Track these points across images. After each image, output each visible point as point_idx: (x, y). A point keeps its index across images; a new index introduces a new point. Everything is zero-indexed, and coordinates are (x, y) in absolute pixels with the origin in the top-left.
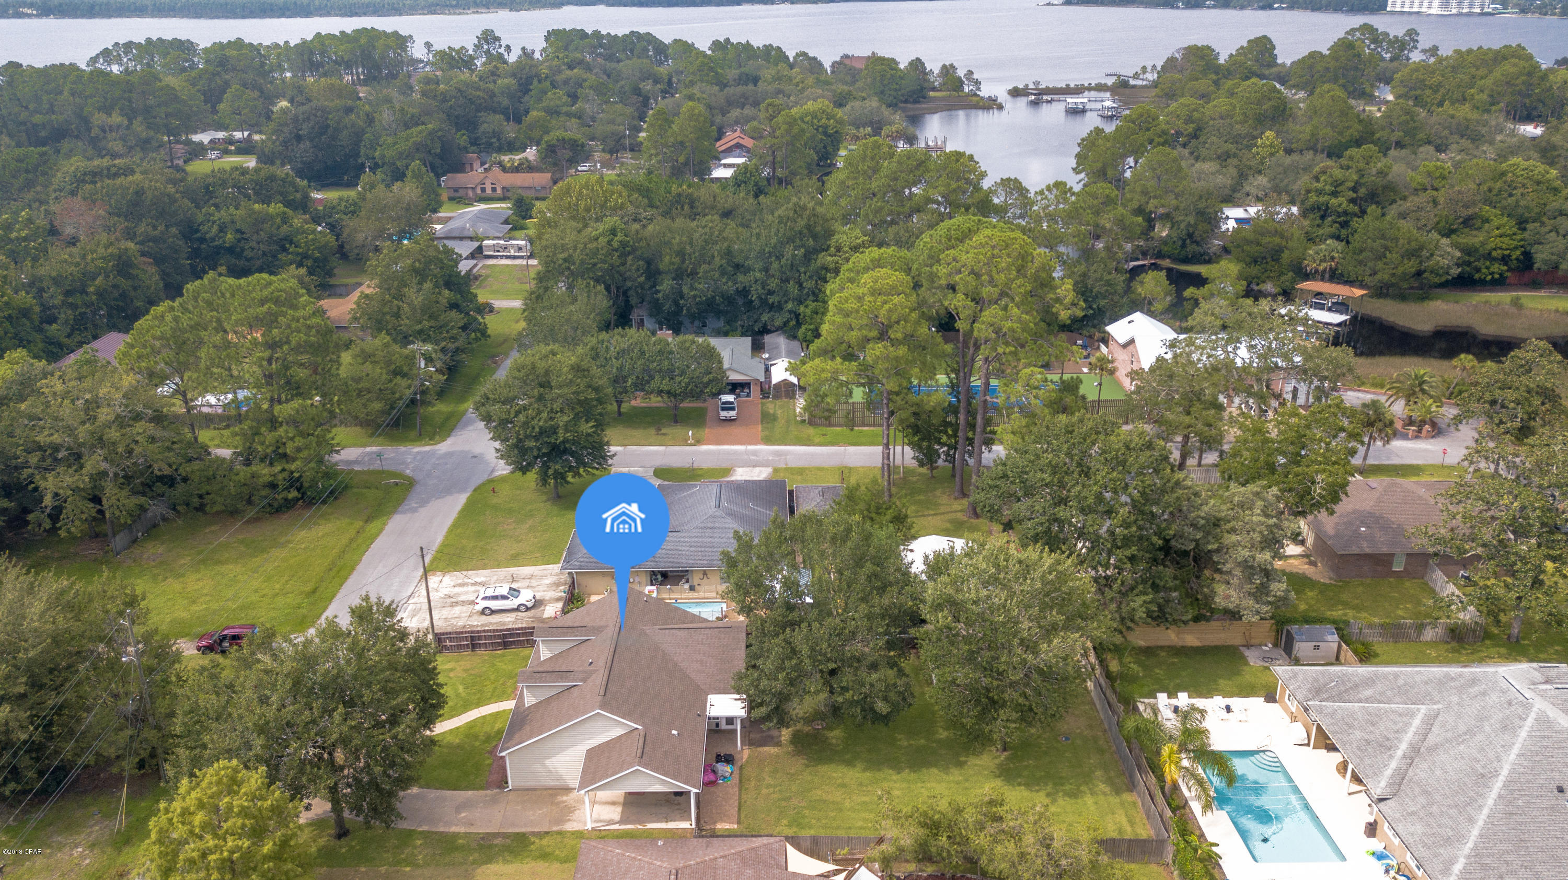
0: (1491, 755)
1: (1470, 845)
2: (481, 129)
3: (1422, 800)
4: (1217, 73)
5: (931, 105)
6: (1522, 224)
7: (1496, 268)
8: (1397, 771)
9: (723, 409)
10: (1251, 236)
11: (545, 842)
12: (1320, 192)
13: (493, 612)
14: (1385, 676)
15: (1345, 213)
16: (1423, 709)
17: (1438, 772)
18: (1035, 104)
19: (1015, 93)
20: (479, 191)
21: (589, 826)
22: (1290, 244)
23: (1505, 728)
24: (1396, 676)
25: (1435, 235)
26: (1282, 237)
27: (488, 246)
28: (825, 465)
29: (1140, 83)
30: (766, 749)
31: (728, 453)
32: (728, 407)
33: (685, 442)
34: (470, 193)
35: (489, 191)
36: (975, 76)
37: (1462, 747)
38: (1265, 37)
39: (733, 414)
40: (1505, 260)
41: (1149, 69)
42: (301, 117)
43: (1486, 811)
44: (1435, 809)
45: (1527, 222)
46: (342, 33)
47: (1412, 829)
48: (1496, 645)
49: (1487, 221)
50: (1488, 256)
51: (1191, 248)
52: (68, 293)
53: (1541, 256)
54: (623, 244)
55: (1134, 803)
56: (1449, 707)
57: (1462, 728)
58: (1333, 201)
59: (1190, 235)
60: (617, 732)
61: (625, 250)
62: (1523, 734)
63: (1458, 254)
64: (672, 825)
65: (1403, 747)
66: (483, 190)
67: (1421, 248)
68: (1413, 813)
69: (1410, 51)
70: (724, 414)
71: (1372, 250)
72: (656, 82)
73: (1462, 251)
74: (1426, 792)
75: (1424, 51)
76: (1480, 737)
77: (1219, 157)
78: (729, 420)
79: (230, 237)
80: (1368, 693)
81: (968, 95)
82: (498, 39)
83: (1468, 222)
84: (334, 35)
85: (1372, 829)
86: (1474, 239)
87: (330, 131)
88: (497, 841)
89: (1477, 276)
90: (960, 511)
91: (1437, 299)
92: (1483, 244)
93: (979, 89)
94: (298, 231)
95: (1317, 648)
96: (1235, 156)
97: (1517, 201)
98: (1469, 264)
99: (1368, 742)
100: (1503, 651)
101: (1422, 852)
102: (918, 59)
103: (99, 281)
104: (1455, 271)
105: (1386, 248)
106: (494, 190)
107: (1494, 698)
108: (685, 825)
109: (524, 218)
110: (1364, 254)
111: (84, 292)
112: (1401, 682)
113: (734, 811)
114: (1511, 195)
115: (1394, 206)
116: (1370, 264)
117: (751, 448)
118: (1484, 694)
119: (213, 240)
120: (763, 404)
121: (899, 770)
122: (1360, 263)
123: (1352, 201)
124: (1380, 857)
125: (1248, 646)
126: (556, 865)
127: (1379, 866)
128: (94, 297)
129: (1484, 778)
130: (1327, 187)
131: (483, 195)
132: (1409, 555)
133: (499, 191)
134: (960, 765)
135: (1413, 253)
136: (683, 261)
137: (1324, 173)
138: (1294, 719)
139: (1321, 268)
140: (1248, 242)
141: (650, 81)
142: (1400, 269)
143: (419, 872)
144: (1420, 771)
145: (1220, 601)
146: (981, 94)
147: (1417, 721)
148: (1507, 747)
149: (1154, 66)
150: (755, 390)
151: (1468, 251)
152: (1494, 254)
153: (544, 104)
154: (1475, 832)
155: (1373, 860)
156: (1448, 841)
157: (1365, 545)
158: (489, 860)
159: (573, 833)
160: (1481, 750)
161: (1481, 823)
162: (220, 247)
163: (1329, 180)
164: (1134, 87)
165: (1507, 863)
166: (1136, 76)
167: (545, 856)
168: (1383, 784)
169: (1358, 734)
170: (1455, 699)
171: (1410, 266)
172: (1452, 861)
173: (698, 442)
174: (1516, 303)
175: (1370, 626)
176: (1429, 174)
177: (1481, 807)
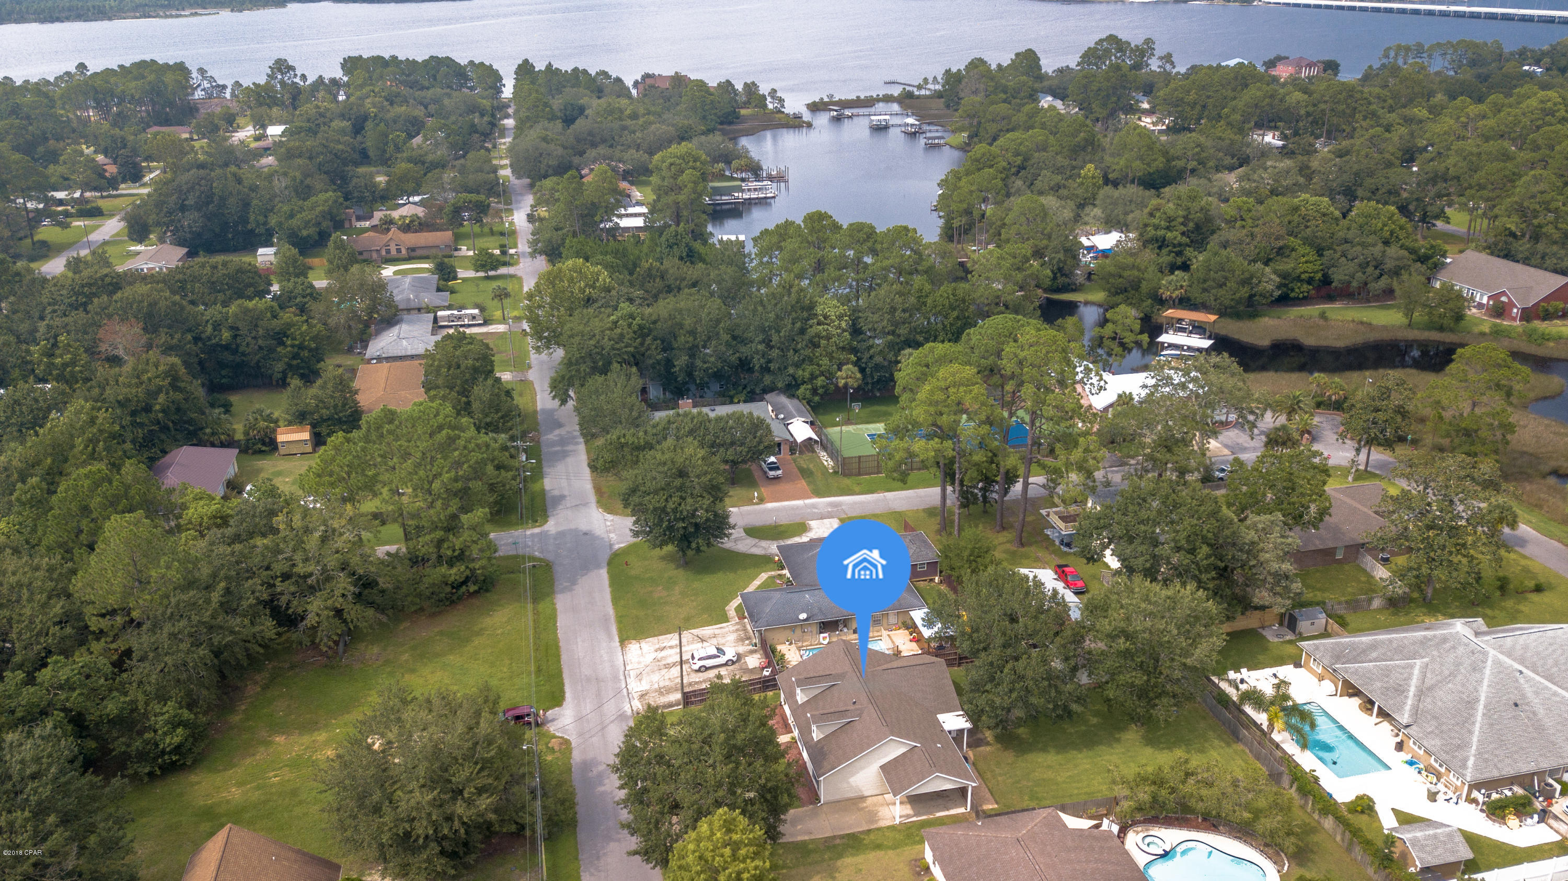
0: (1471, 688)
1: (1474, 747)
2: (353, 183)
3: (1434, 723)
4: (1006, 93)
5: (746, 125)
6: (1320, 252)
7: (1305, 287)
8: (1413, 705)
9: (771, 469)
10: (1112, 269)
11: (872, 837)
12: (1156, 228)
13: (707, 669)
14: (1383, 642)
15: (1180, 245)
16: (1418, 662)
17: (1440, 704)
18: (838, 119)
19: (815, 107)
20: (384, 253)
21: (897, 821)
22: (1146, 275)
23: (1474, 669)
24: (1390, 641)
25: (1259, 265)
26: (1139, 270)
27: (443, 317)
28: (878, 512)
29: (923, 92)
30: (982, 748)
31: (793, 508)
32: (773, 467)
33: (750, 502)
34: (375, 255)
35: (394, 252)
36: (779, 94)
37: (1450, 685)
38: (1030, 50)
39: (780, 472)
40: (1310, 281)
41: (930, 80)
42: (184, 188)
43: (1478, 725)
44: (1444, 727)
45: (1323, 250)
46: (121, 67)
47: (1433, 743)
48: (1418, 607)
49: (1293, 250)
50: (1299, 279)
51: (1061, 280)
52: (133, 414)
53: (1338, 276)
54: (641, 327)
55: (1243, 751)
56: (1433, 659)
57: (1447, 672)
58: (1169, 235)
59: (1060, 269)
60: (902, 750)
61: (642, 332)
62: (1487, 672)
63: (1278, 279)
64: (953, 812)
65: (1412, 690)
66: (388, 251)
67: (1251, 277)
68: (1432, 732)
69: (1149, 58)
70: (772, 474)
71: (1214, 280)
72: (482, 115)
73: (1279, 276)
74: (1435, 718)
75: (1161, 58)
76: (1460, 677)
77: (1052, 189)
78: (777, 478)
79: (226, 335)
80: (1374, 655)
81: (772, 112)
82: (292, 68)
83: (1280, 251)
84: (112, 70)
85: (1400, 747)
86: (1287, 265)
87: (216, 199)
88: (838, 841)
89: (1292, 295)
90: (1008, 542)
91: (1265, 315)
92: (1294, 269)
93: (783, 106)
94: (290, 325)
95: (1313, 624)
96: (1065, 187)
97: (1313, 232)
98: (1285, 285)
99: (1387, 689)
100: (1424, 610)
101: (1444, 756)
102: (728, 82)
103: (161, 398)
104: (1277, 293)
105: (1226, 278)
106: (399, 251)
107: (1461, 650)
108: (962, 810)
109: (448, 280)
110: (1208, 283)
111: (148, 409)
112: (1395, 645)
113: (988, 795)
114: (1307, 227)
115: (1215, 236)
116: (1214, 291)
117: (808, 501)
118: (1454, 648)
119: (209, 339)
120: (795, 461)
121: (1080, 751)
122: (1205, 290)
123: (1183, 234)
124: (1411, 763)
125: (1263, 628)
126: (890, 852)
127: (1412, 771)
128: (160, 415)
129: (1471, 704)
130: (1163, 223)
131: (388, 257)
132: (1346, 547)
133: (404, 251)
134: (1118, 740)
135: (1245, 282)
136: (695, 339)
137: (1158, 210)
138: (1321, 678)
139: (1174, 295)
140: (1111, 275)
141: (477, 114)
142: (1238, 295)
143: (794, 872)
144: (1427, 703)
145: (1256, 600)
146: (786, 111)
147: (1416, 672)
148: (1480, 682)
149: (935, 78)
150: (785, 449)
151: (1284, 276)
152: (1303, 276)
153: (405, 155)
154: (1475, 739)
155: (1407, 766)
156: (1459, 747)
157: (1317, 542)
158: (840, 856)
159: (888, 828)
160: (1463, 685)
161: (1477, 733)
162: (217, 345)
163: (1164, 216)
164: (919, 97)
165: (1496, 756)
166: (919, 87)
167: (878, 847)
168: (1406, 716)
169: (1379, 684)
170: (1435, 653)
171: (1244, 292)
172: (1466, 760)
173: (761, 500)
174: (1323, 316)
175: (1340, 603)
176: (1240, 209)
177: (1474, 723)
